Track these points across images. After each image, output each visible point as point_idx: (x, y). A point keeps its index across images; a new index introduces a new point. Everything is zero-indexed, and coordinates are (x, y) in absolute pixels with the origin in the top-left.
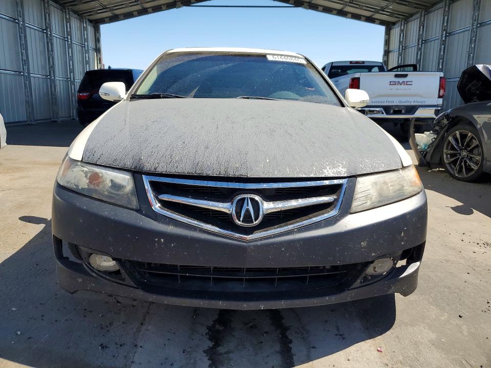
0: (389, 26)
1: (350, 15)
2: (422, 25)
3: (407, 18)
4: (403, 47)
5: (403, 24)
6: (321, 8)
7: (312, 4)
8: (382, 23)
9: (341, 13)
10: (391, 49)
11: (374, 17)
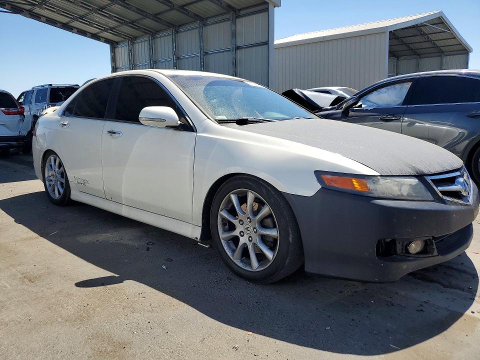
0: (114, 45)
1: (75, 30)
2: (151, 48)
3: (133, 40)
4: (132, 65)
5: (130, 44)
6: (43, 19)
7: (33, 12)
8: (107, 41)
9: (66, 27)
10: (118, 66)
11: (99, 35)
